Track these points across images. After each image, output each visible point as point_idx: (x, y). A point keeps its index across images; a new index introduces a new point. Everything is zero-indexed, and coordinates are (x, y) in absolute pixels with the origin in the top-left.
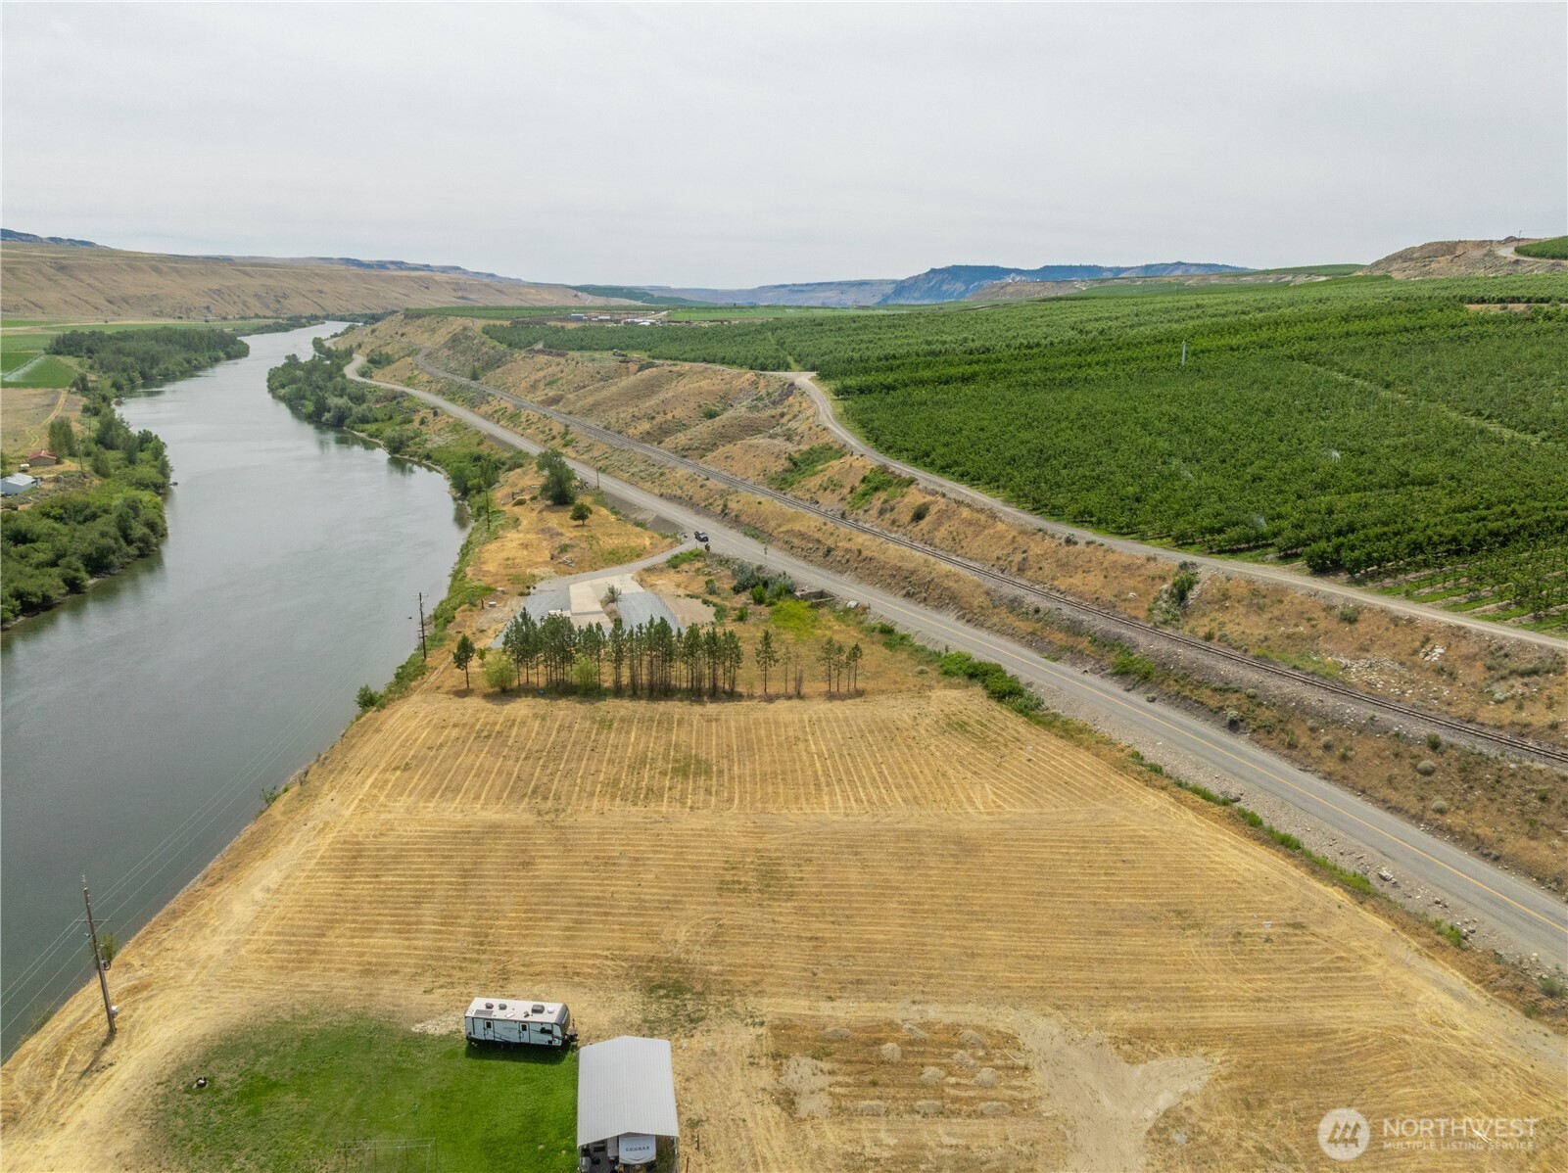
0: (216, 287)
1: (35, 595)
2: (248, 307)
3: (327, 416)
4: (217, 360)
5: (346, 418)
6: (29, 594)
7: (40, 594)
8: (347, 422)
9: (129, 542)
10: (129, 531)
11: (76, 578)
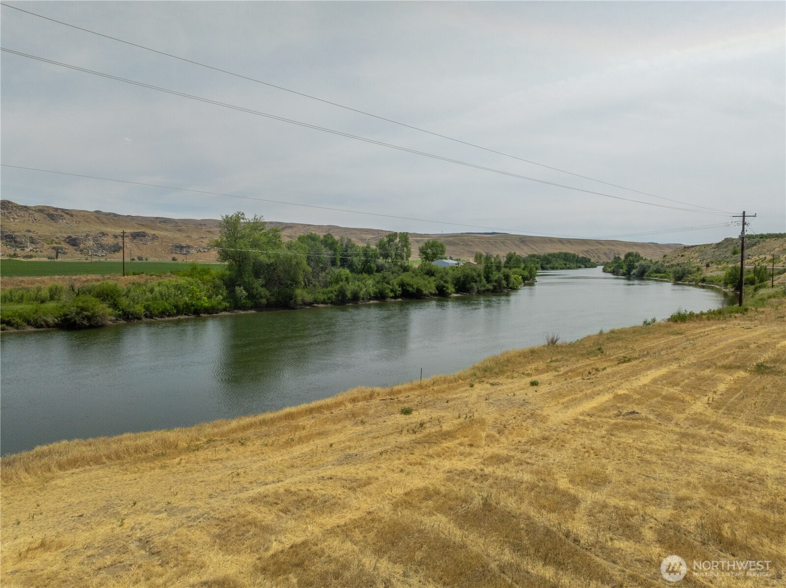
0: (586, 249)
1: (412, 286)
2: (600, 259)
3: (634, 271)
4: (580, 267)
5: (646, 272)
6: (408, 285)
7: (415, 286)
8: (646, 274)
9: (488, 280)
10: (490, 275)
11: (444, 287)
